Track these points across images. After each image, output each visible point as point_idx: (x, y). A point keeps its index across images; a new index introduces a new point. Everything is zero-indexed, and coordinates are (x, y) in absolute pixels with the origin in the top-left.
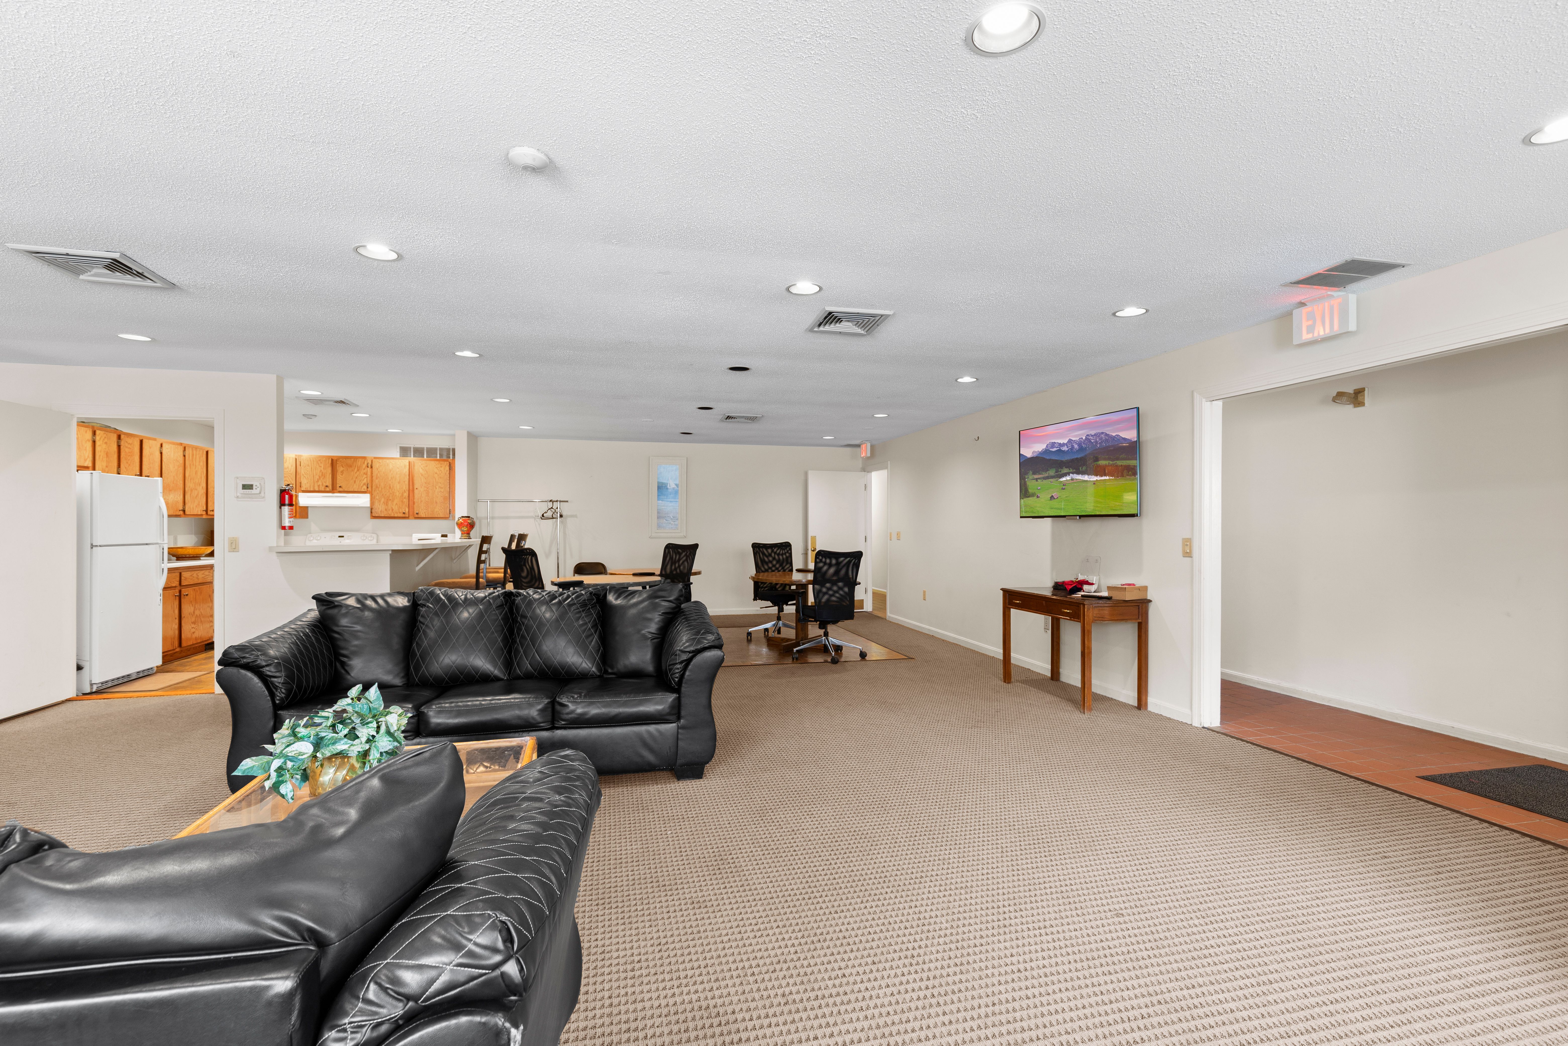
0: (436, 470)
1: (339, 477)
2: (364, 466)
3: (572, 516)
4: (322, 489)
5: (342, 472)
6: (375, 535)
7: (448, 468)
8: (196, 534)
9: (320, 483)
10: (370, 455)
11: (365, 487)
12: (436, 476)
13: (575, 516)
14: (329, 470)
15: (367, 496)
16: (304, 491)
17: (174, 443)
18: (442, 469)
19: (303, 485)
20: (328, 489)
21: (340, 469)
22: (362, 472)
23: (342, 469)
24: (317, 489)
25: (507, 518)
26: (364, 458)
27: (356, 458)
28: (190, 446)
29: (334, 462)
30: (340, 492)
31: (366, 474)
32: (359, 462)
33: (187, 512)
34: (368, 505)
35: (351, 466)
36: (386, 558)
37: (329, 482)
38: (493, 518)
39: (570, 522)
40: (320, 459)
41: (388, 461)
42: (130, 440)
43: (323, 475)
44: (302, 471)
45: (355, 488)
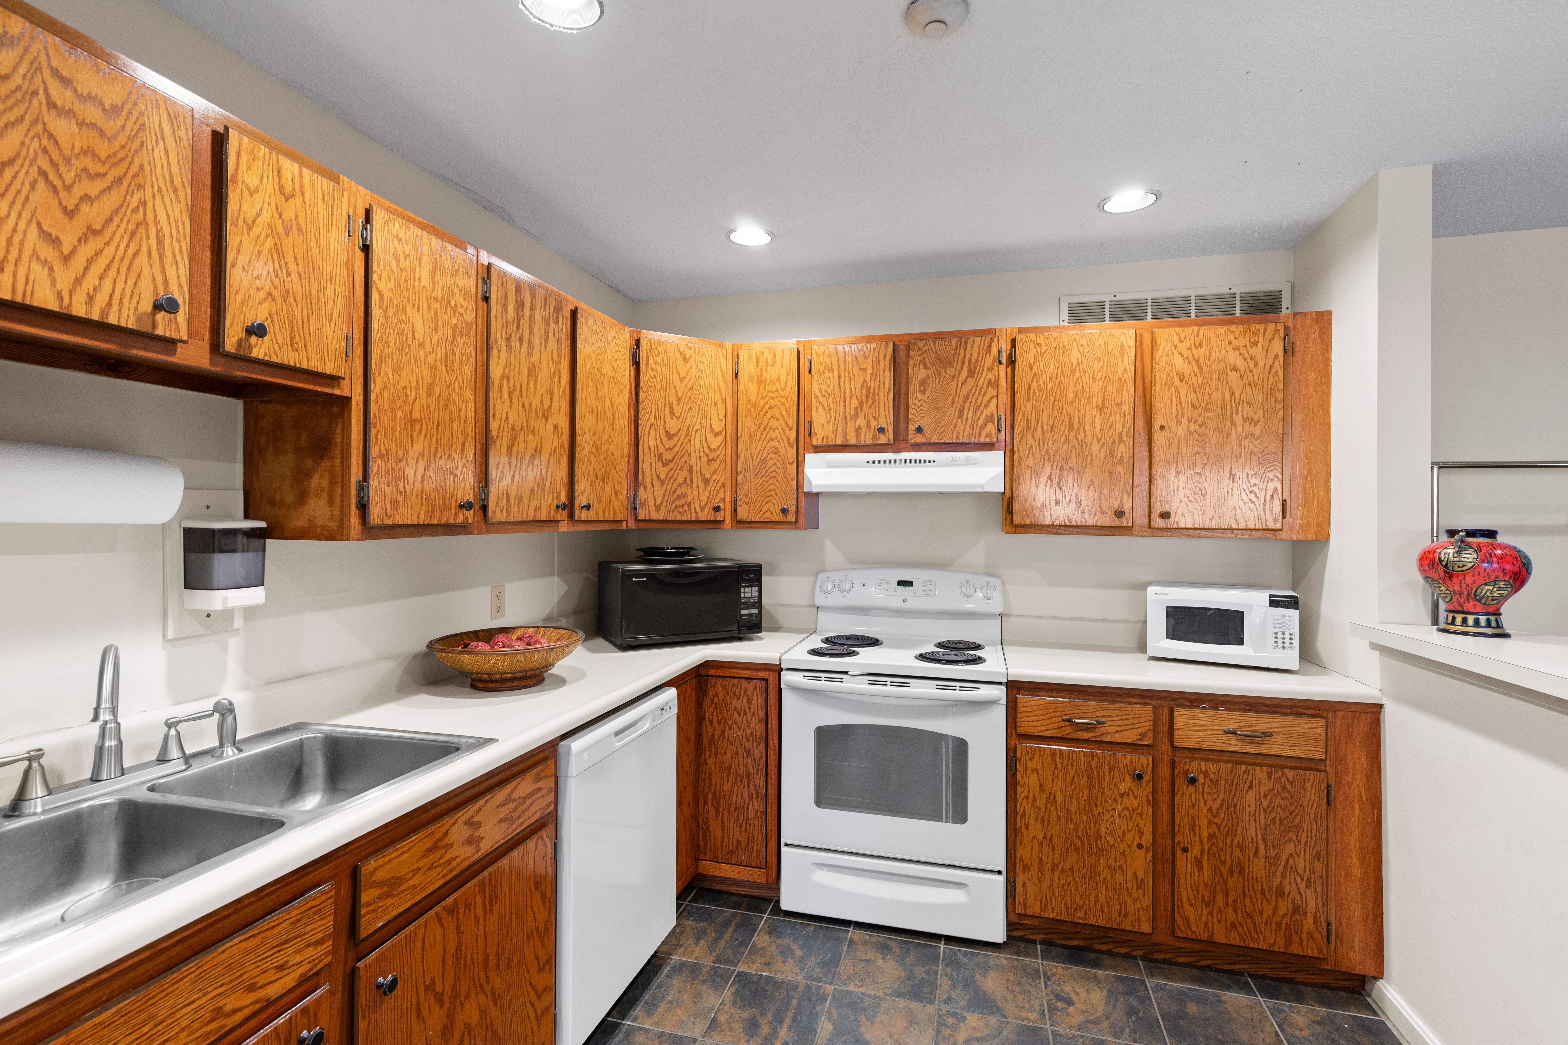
0: (1233, 358)
1: (915, 399)
2: (989, 360)
4: (867, 438)
5: (923, 383)
6: (994, 581)
7: (1278, 347)
8: (562, 573)
9: (861, 421)
10: (1007, 324)
11: (991, 428)
12: (1233, 377)
14: (887, 379)
15: (996, 458)
18: (1257, 352)
19: (817, 429)
20: (883, 440)
21: (918, 374)
22: (984, 378)
23: (922, 373)
24: (853, 441)
26: (989, 333)
27: (964, 336)
29: (901, 355)
30: (917, 447)
31: (994, 384)
32: (975, 347)
33: (497, 514)
35: (950, 364)
37: (886, 419)
40: (864, 346)
43: (871, 396)
44: (815, 387)
45: (962, 433)
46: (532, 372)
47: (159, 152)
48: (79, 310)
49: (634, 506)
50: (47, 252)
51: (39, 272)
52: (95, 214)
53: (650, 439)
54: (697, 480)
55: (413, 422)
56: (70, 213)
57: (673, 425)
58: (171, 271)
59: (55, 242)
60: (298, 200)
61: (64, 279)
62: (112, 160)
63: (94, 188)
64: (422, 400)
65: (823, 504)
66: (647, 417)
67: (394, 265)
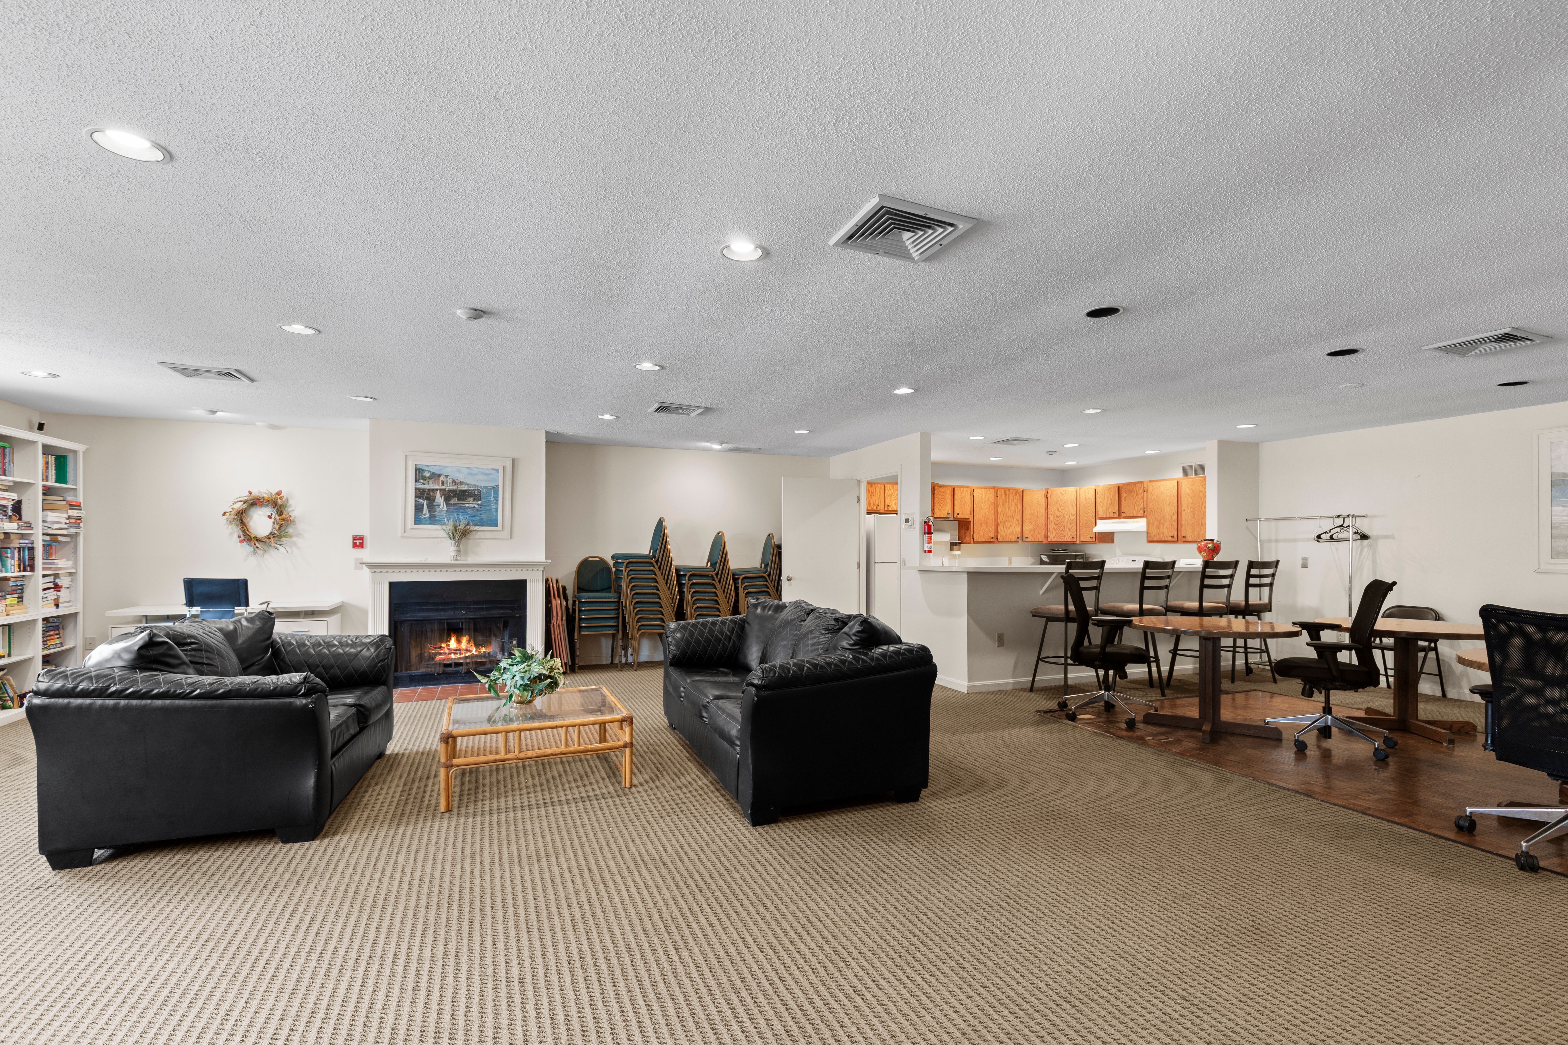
0: (1201, 489)
1: (1123, 503)
2: (1142, 491)
3: (1386, 537)
4: (1112, 515)
5: (1125, 498)
9: (1110, 510)
10: (1146, 479)
11: (1142, 512)
12: (1201, 494)
13: (1392, 537)
14: (1116, 497)
15: (1144, 520)
16: (1101, 518)
17: (986, 488)
19: (1099, 513)
20: (1116, 515)
21: (1123, 495)
22: (1140, 496)
23: (1125, 495)
24: (1109, 516)
25: (1295, 540)
26: (1142, 483)
27: (1135, 484)
28: (1001, 488)
29: (1119, 489)
30: (1125, 518)
31: (1143, 498)
32: (1138, 487)
33: (1000, 539)
34: (1145, 529)
35: (1131, 492)
36: (966, 576)
37: (1116, 510)
38: (1277, 541)
39: (1381, 545)
40: (1109, 488)
41: (1159, 483)
42: (942, 490)
43: (1112, 502)
44: (1099, 500)
45: (1135, 514)
46: (1009, 508)
47: (947, 495)
49: (1046, 537)
50: (939, 511)
53: (1052, 518)
54: (1067, 529)
57: (1058, 514)
60: (963, 493)
62: (944, 498)
65: (1115, 535)
66: (1051, 512)
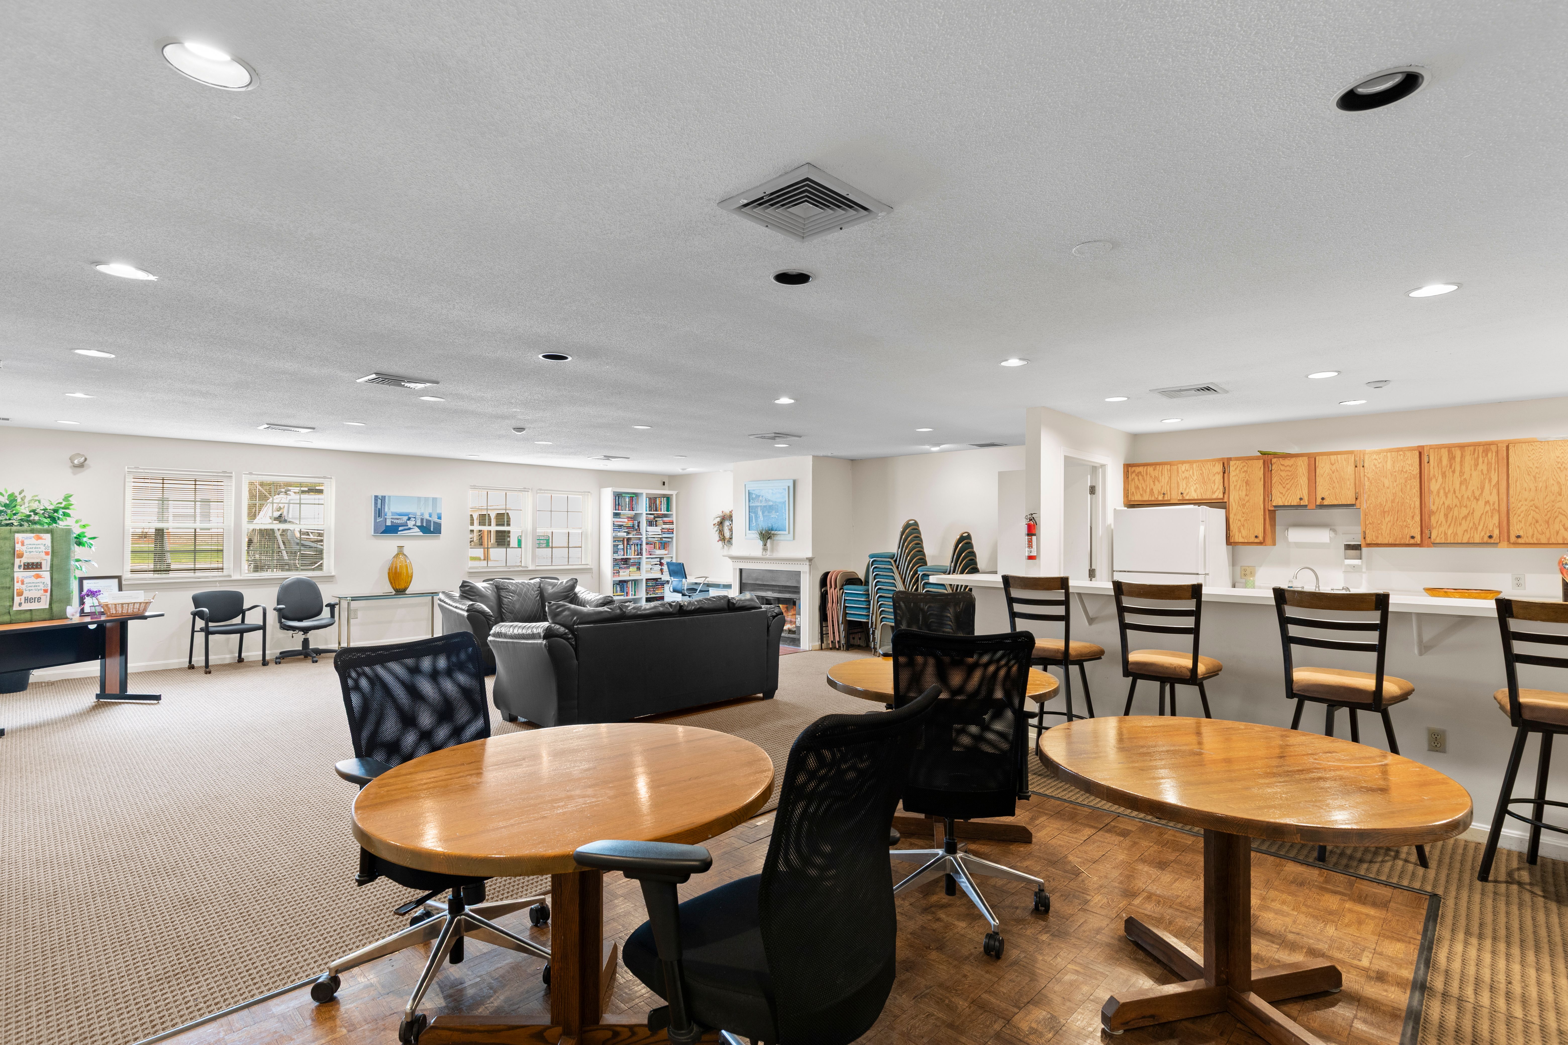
33: (1435, 539)
47: (1301, 470)
48: (1286, 504)
50: (1281, 496)
51: (1280, 499)
52: (1288, 486)
55: (1384, 512)
56: (1284, 488)
58: (1304, 492)
59: (1282, 493)
60: (1337, 464)
61: (1284, 499)
62: (1291, 475)
63: (1288, 482)
64: (1389, 504)
67: (1374, 468)
